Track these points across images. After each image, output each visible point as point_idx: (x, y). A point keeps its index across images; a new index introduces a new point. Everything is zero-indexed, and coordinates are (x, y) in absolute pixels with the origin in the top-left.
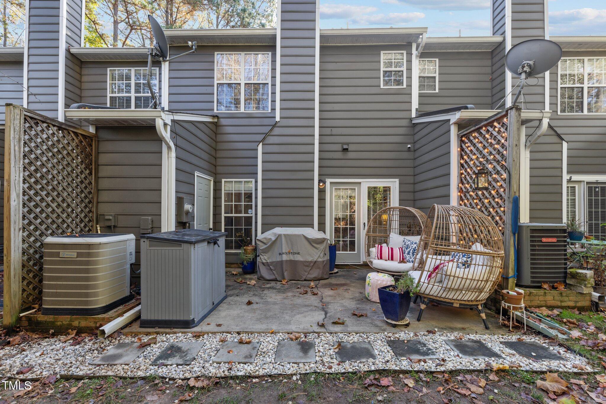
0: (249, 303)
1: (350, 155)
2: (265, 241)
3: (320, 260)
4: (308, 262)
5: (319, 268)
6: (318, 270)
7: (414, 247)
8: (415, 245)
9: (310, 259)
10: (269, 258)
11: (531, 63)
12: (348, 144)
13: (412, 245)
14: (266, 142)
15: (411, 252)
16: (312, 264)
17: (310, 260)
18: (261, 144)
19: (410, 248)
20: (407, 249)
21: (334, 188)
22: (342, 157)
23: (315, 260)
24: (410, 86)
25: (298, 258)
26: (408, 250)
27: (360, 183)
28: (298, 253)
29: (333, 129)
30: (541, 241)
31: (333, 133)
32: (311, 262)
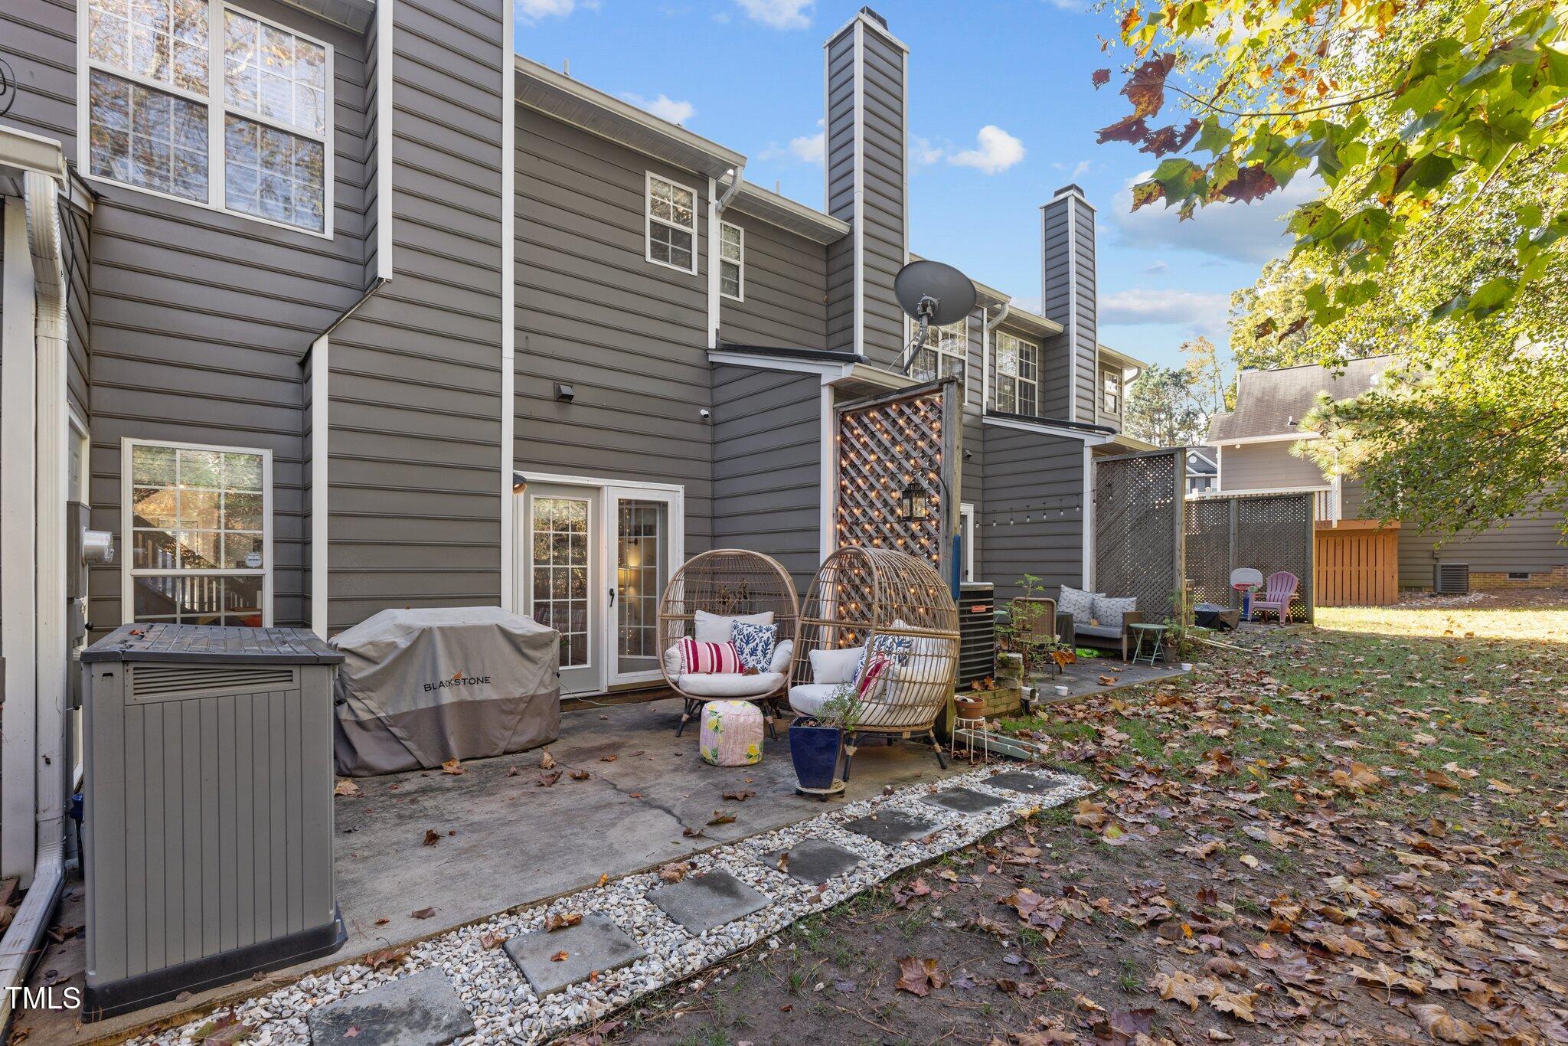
0: (432, 838)
1: (576, 413)
2: (371, 652)
3: (543, 691)
4: (509, 700)
5: (540, 715)
6: (538, 720)
7: (765, 638)
8: (768, 634)
9: (518, 692)
10: (382, 705)
11: (935, 301)
12: (571, 383)
13: (761, 635)
14: (343, 335)
15: (760, 648)
16: (523, 706)
17: (517, 695)
18: (325, 339)
19: (757, 641)
20: (747, 643)
21: (532, 497)
22: (555, 416)
23: (531, 693)
24: (704, 273)
25: (486, 693)
26: (751, 646)
27: (598, 489)
28: (486, 680)
29: (530, 335)
30: (970, 612)
31: (531, 348)
32: (521, 699)
